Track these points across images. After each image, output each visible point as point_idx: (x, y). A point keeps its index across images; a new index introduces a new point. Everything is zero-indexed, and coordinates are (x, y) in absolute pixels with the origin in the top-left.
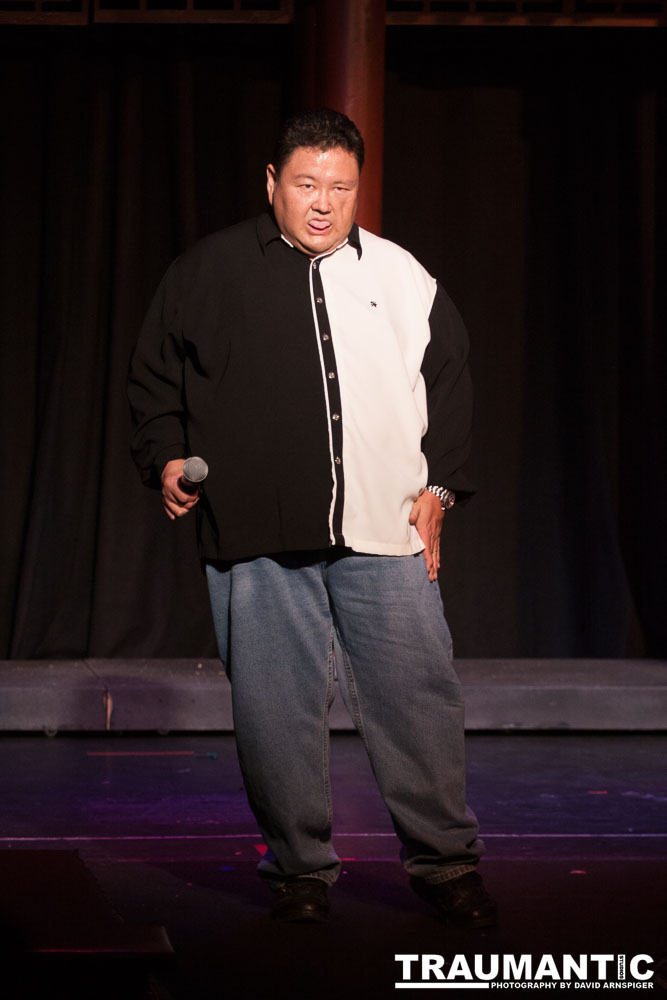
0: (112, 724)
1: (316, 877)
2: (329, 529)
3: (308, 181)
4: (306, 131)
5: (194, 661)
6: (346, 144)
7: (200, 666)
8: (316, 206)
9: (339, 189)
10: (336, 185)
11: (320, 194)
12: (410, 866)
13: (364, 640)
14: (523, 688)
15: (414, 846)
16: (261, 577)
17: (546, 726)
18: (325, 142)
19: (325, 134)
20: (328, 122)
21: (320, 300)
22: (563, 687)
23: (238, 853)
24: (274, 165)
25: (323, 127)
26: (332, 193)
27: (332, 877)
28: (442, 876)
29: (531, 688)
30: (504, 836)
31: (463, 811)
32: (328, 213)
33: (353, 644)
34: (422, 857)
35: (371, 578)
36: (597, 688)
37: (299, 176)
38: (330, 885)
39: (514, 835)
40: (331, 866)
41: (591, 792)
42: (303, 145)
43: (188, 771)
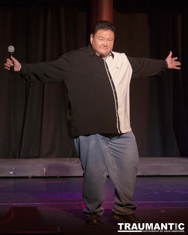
0: (45, 175)
2: (117, 129)
3: (102, 38)
4: (101, 26)
5: (66, 159)
6: (111, 29)
7: (67, 160)
8: (103, 45)
9: (109, 40)
10: (108, 39)
11: (105, 42)
14: (149, 165)
16: (97, 140)
17: (155, 175)
18: (106, 29)
19: (106, 26)
20: (107, 24)
22: (159, 164)
23: (77, 207)
24: (92, 34)
25: (105, 25)
26: (107, 42)
27: (102, 214)
29: (151, 165)
30: (144, 202)
32: (106, 46)
36: (168, 165)
37: (99, 37)
38: (101, 215)
39: (147, 202)
40: (101, 211)
41: (166, 191)
42: (100, 29)
43: (65, 186)
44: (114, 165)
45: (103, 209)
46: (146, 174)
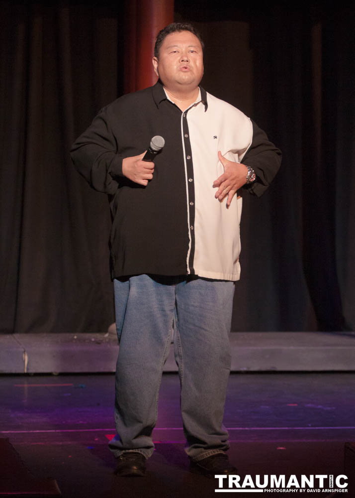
0: (28, 369)
1: (139, 452)
2: (187, 265)
5: (72, 334)
12: (189, 451)
13: (191, 327)
15: (193, 440)
17: (263, 369)
21: (186, 136)
22: (273, 347)
23: (96, 439)
28: (206, 454)
29: (256, 348)
31: (220, 427)
33: (184, 328)
34: (196, 445)
35: (200, 294)
36: (292, 348)
38: (147, 458)
39: (247, 429)
40: (148, 447)
41: (288, 405)
43: (69, 394)
44: (180, 346)
45: (152, 444)
46: (245, 369)
